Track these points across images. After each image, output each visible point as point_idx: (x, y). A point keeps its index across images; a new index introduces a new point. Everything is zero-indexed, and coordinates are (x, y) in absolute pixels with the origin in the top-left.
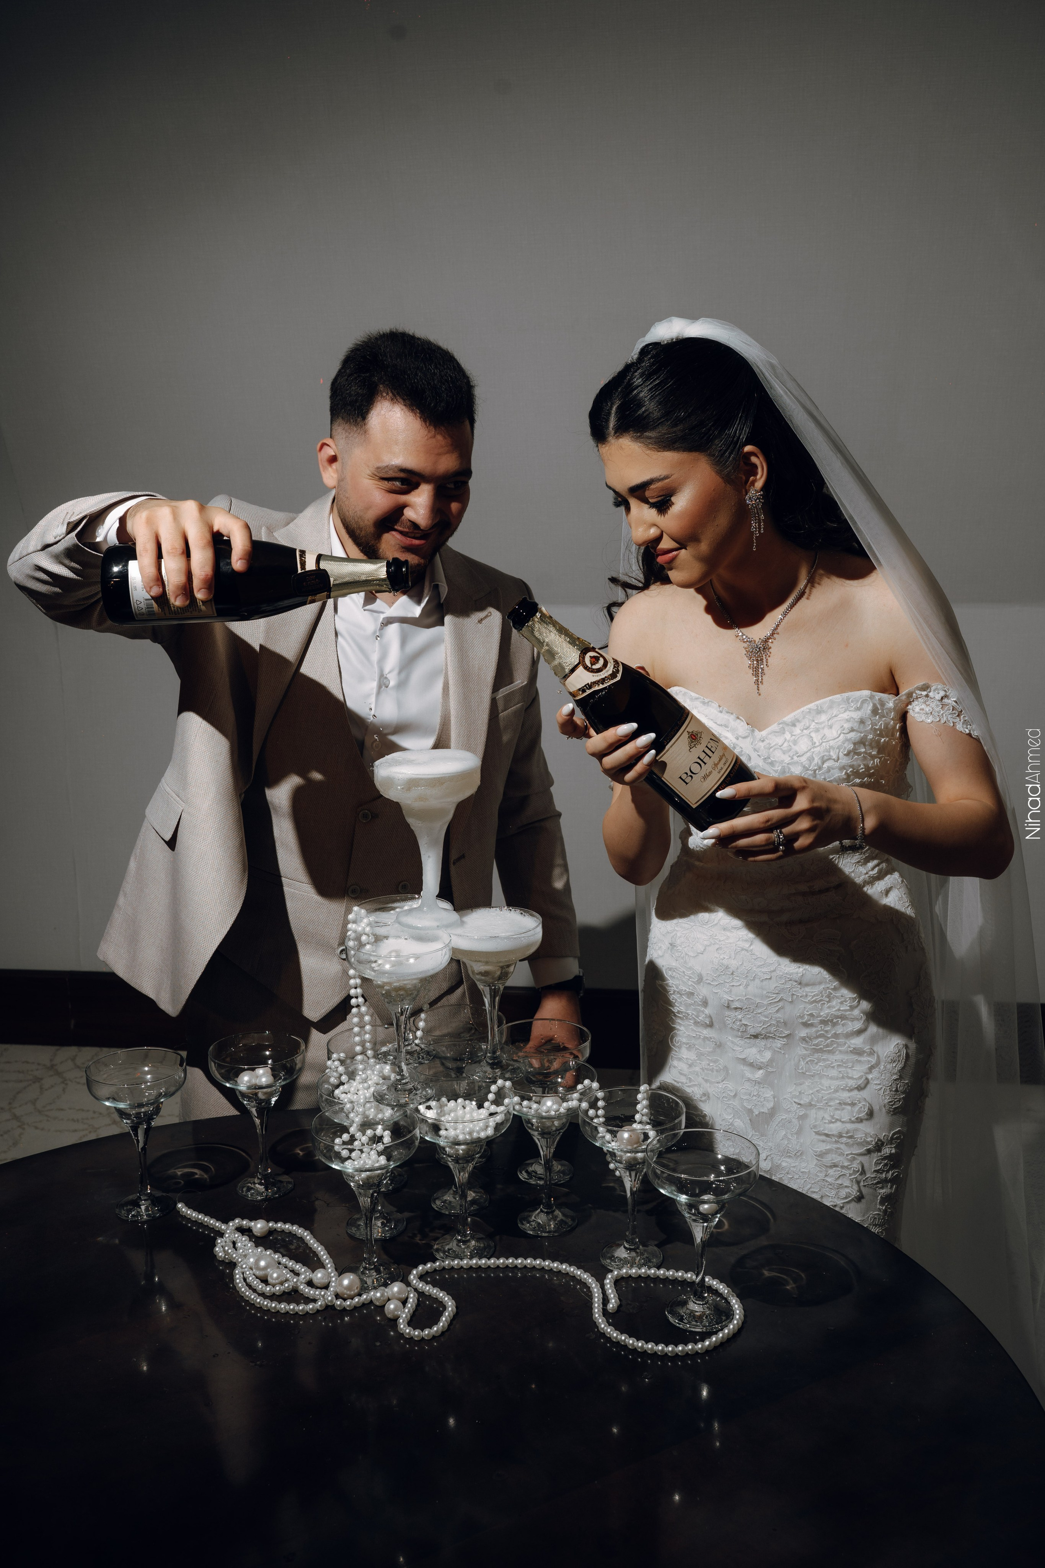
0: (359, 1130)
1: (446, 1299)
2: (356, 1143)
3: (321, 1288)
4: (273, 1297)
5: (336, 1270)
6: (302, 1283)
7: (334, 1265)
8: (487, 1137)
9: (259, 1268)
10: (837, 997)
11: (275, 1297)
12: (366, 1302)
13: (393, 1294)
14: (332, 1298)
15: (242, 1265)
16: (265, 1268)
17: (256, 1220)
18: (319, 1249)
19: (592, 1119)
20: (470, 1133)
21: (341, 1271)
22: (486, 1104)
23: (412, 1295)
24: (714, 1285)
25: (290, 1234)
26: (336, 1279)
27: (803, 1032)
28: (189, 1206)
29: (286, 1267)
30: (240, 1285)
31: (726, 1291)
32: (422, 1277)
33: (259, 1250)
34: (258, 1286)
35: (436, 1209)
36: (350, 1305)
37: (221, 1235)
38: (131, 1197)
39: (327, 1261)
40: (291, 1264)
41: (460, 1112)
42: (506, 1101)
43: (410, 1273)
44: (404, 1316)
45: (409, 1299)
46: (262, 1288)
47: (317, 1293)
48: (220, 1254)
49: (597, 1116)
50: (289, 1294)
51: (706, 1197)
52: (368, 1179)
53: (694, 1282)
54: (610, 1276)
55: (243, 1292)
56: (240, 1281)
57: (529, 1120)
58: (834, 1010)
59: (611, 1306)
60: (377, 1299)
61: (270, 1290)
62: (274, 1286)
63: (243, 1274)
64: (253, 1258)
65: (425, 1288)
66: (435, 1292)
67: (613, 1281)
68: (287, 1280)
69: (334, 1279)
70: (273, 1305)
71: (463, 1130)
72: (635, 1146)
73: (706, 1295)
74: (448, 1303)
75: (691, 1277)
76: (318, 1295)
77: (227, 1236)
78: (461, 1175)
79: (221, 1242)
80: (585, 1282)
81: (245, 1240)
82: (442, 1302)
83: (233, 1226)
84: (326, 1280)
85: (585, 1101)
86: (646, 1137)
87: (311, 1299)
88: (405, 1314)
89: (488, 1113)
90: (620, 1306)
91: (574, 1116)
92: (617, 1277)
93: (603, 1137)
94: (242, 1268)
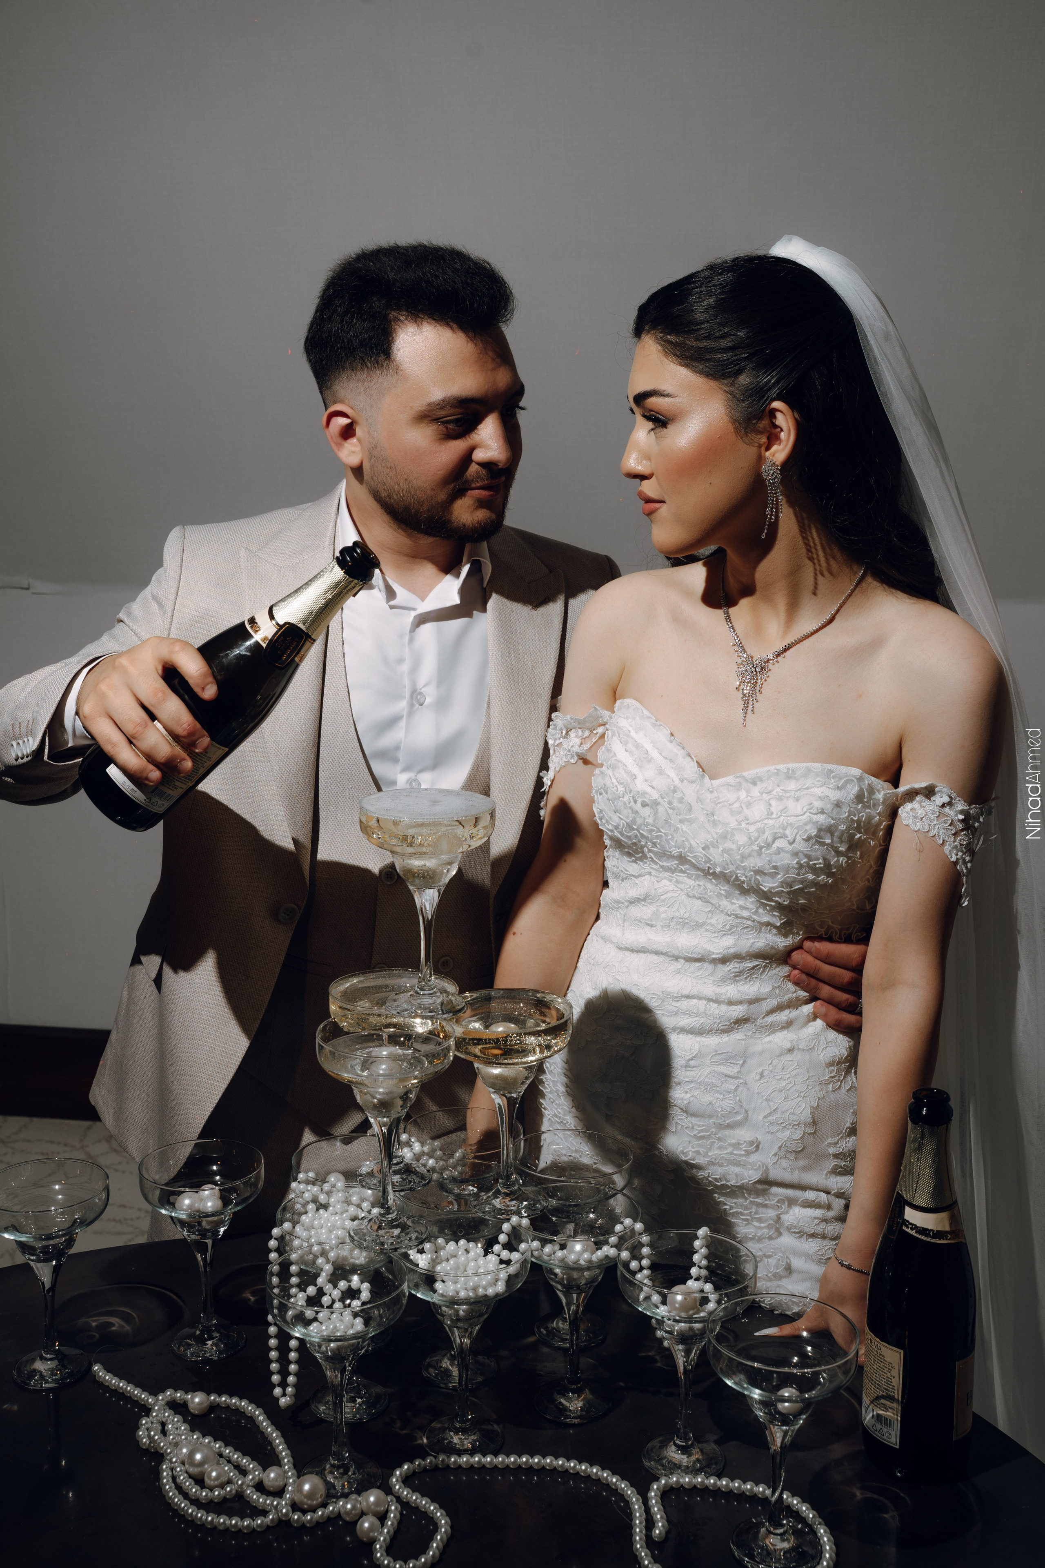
0: (329, 1281)
1: (438, 1514)
2: (325, 1299)
3: (274, 1495)
4: (209, 1506)
5: (295, 1467)
6: (248, 1486)
7: (293, 1462)
8: (497, 1295)
9: (193, 1463)
11: (212, 1504)
12: (332, 1517)
13: (367, 1505)
14: (288, 1509)
15: (171, 1459)
16: (201, 1463)
17: (194, 1391)
18: (274, 1435)
19: (634, 1272)
21: (301, 1469)
22: (496, 1248)
23: (393, 1507)
24: (795, 1506)
26: (294, 1481)
28: (108, 1370)
29: (229, 1462)
30: (168, 1488)
31: (811, 1516)
32: (406, 1481)
33: (196, 1437)
34: (191, 1489)
36: (311, 1520)
37: (147, 1412)
39: (284, 1455)
40: (236, 1457)
41: (463, 1258)
42: (524, 1245)
43: (391, 1475)
44: (382, 1539)
45: (389, 1514)
46: (196, 1492)
47: (269, 1501)
48: (142, 1440)
49: (641, 1269)
50: (231, 1501)
51: (785, 1393)
53: (767, 1499)
54: (654, 1488)
55: (171, 1498)
56: (168, 1481)
57: (551, 1269)
59: (657, 1532)
60: (348, 1512)
61: (206, 1495)
62: (211, 1489)
63: (172, 1470)
64: (186, 1447)
65: (412, 1497)
66: (424, 1503)
67: (659, 1494)
68: (229, 1482)
69: (291, 1481)
70: (210, 1518)
72: (691, 1312)
73: (783, 1517)
74: (441, 1520)
75: (763, 1492)
76: (269, 1504)
77: (154, 1414)
78: (461, 1339)
79: (146, 1423)
80: (622, 1493)
81: (178, 1421)
82: (432, 1518)
83: (163, 1399)
84: (280, 1483)
85: (626, 1249)
86: (705, 1300)
87: (260, 1510)
88: (382, 1537)
89: (498, 1261)
90: (668, 1533)
91: (610, 1267)
92: (664, 1488)
93: (648, 1298)
94: (171, 1461)
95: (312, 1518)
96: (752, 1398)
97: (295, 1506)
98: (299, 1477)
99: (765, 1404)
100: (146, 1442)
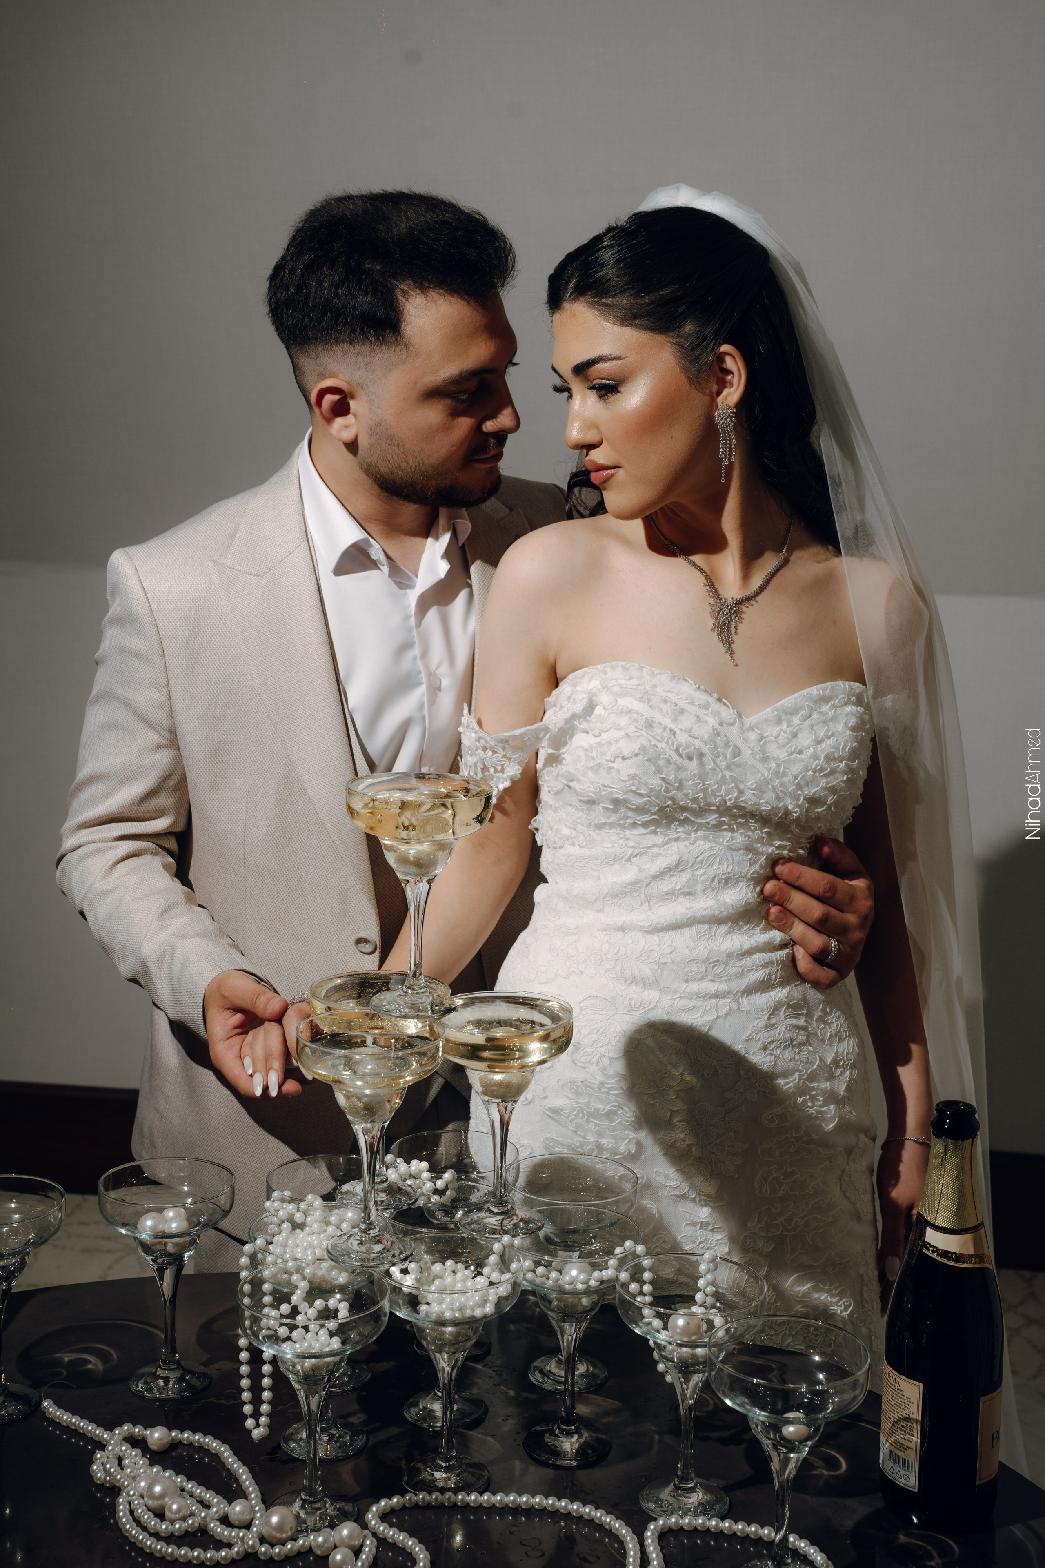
0: (305, 1300)
2: (299, 1318)
3: (240, 1528)
4: (170, 1539)
5: (264, 1501)
6: (212, 1519)
7: (260, 1495)
8: (485, 1316)
9: (152, 1496)
11: (173, 1538)
12: (303, 1551)
13: (342, 1539)
14: (254, 1542)
15: (130, 1491)
16: (162, 1496)
17: (152, 1425)
18: (241, 1471)
19: (634, 1296)
20: (461, 1309)
21: (268, 1502)
22: (486, 1270)
23: (368, 1542)
24: (801, 1548)
25: (202, 1449)
26: (262, 1515)
28: (59, 1404)
29: (192, 1496)
30: (124, 1520)
31: (817, 1558)
32: (384, 1517)
33: (155, 1470)
34: (150, 1522)
35: (410, 1419)
36: (279, 1553)
37: (102, 1446)
39: (251, 1489)
40: (198, 1491)
41: (449, 1279)
42: (514, 1266)
43: (368, 1510)
45: (364, 1548)
46: (155, 1525)
47: (233, 1534)
48: (101, 1473)
49: (641, 1293)
50: (194, 1534)
51: (791, 1415)
52: (313, 1370)
53: (773, 1541)
54: (652, 1527)
55: (127, 1531)
56: (124, 1514)
57: (545, 1295)
60: (319, 1546)
61: (166, 1528)
62: (172, 1522)
63: (130, 1503)
64: (145, 1480)
65: (389, 1533)
66: (402, 1538)
67: (657, 1534)
68: (192, 1514)
69: (258, 1514)
70: (170, 1550)
71: (452, 1304)
72: (694, 1338)
73: (789, 1561)
74: (419, 1555)
75: (769, 1534)
76: (234, 1537)
77: (110, 1448)
79: (101, 1457)
80: (616, 1532)
81: (136, 1453)
82: (411, 1554)
83: (119, 1434)
84: (247, 1517)
85: (626, 1270)
86: (711, 1326)
87: (225, 1543)
89: (487, 1284)
91: (609, 1292)
92: (662, 1529)
93: (648, 1323)
94: (128, 1494)
95: (280, 1551)
96: (752, 1419)
98: (267, 1510)
99: (768, 1427)
100: (101, 1477)
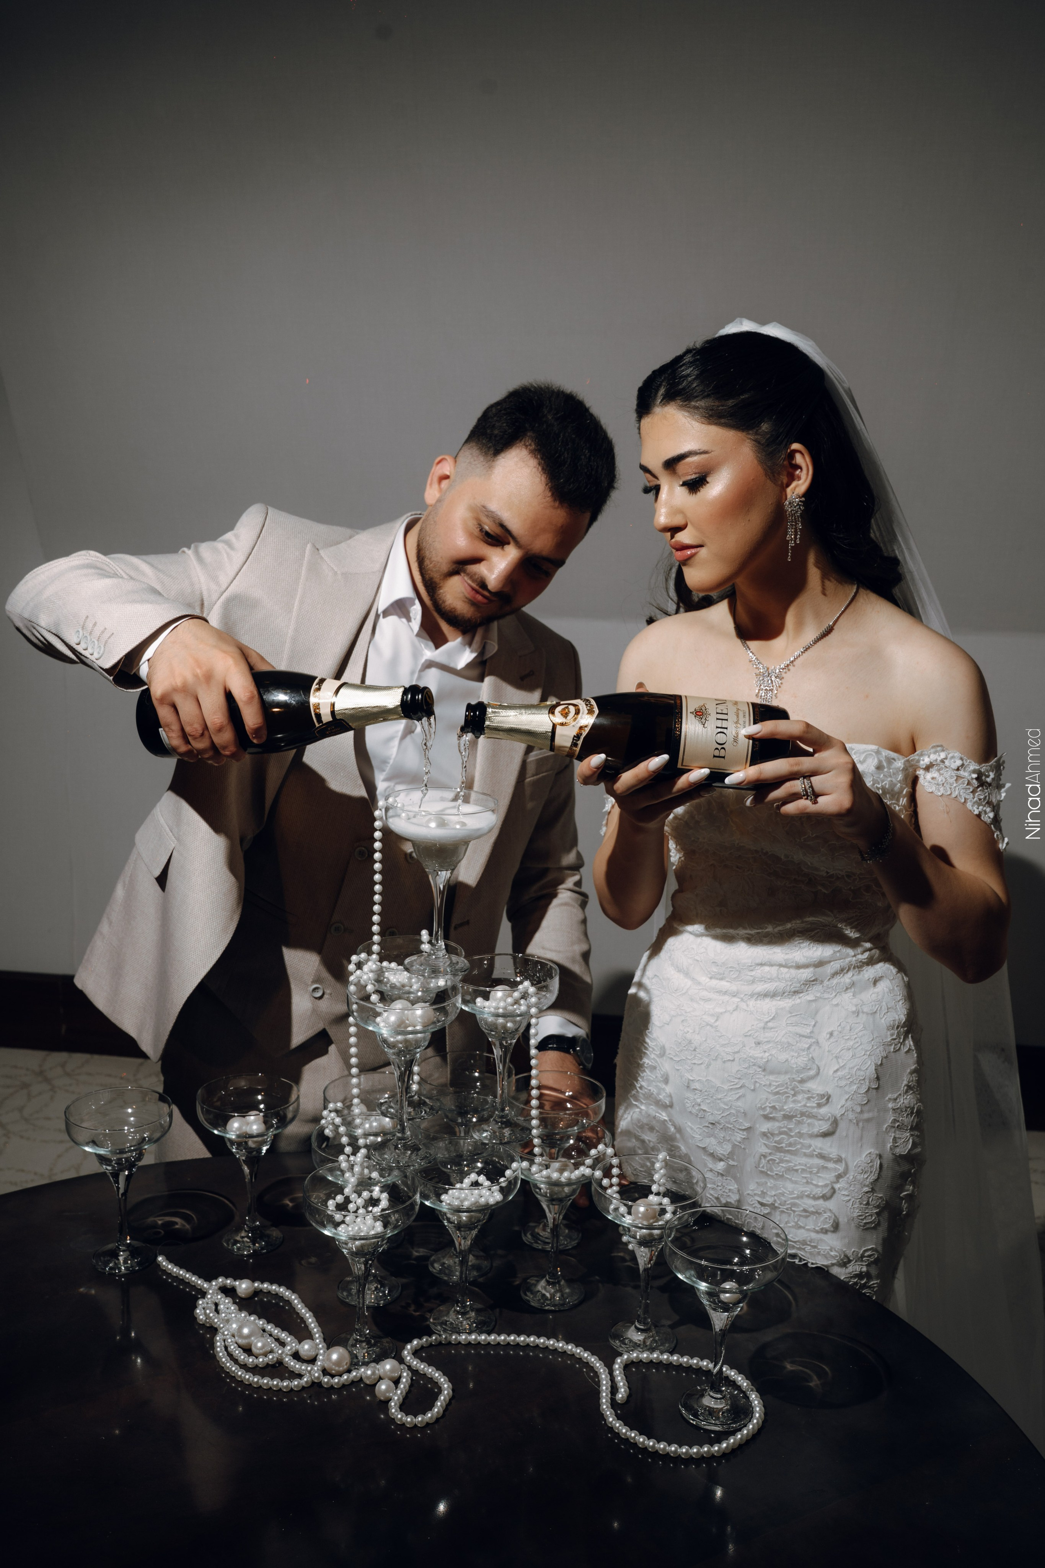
0: (355, 1191)
1: (442, 1380)
2: (351, 1205)
3: (308, 1362)
4: (255, 1370)
5: (325, 1341)
6: (287, 1355)
7: (322, 1335)
9: (241, 1336)
10: (803, 1092)
11: (258, 1369)
12: (355, 1380)
13: (385, 1372)
14: (319, 1374)
15: (224, 1332)
16: (248, 1336)
17: (241, 1279)
18: (307, 1315)
19: (605, 1189)
20: (476, 1202)
21: (330, 1343)
23: (405, 1374)
24: (731, 1376)
25: (278, 1297)
26: (324, 1352)
27: (765, 1127)
28: (170, 1259)
29: (271, 1335)
30: (221, 1354)
31: (745, 1384)
32: (416, 1353)
33: (243, 1315)
34: (240, 1356)
37: (203, 1294)
38: (111, 1246)
40: (276, 1332)
43: (403, 1348)
45: (402, 1378)
46: (244, 1359)
47: (303, 1367)
48: (201, 1317)
49: (611, 1186)
50: (273, 1366)
52: (362, 1247)
53: (711, 1372)
54: (619, 1361)
55: (223, 1363)
56: (221, 1349)
57: (537, 1185)
58: (799, 1105)
59: (620, 1396)
60: (368, 1377)
61: (253, 1362)
62: (257, 1357)
63: (224, 1341)
64: (236, 1323)
65: (420, 1366)
66: (430, 1371)
67: (622, 1367)
68: (271, 1351)
69: (322, 1351)
70: (256, 1379)
72: (651, 1221)
73: (723, 1388)
74: (444, 1385)
75: (708, 1365)
76: (304, 1370)
77: (209, 1296)
78: (462, 1242)
79: (203, 1303)
80: (592, 1365)
81: (229, 1303)
82: (437, 1383)
83: (216, 1285)
84: (313, 1353)
85: (599, 1169)
86: (663, 1211)
87: (297, 1374)
88: (396, 1397)
90: (629, 1396)
91: (586, 1185)
92: (627, 1362)
93: (616, 1209)
94: (223, 1334)
95: (339, 1381)
96: (698, 1289)
97: (325, 1372)
98: (328, 1348)
99: (710, 1294)
100: (203, 1320)
